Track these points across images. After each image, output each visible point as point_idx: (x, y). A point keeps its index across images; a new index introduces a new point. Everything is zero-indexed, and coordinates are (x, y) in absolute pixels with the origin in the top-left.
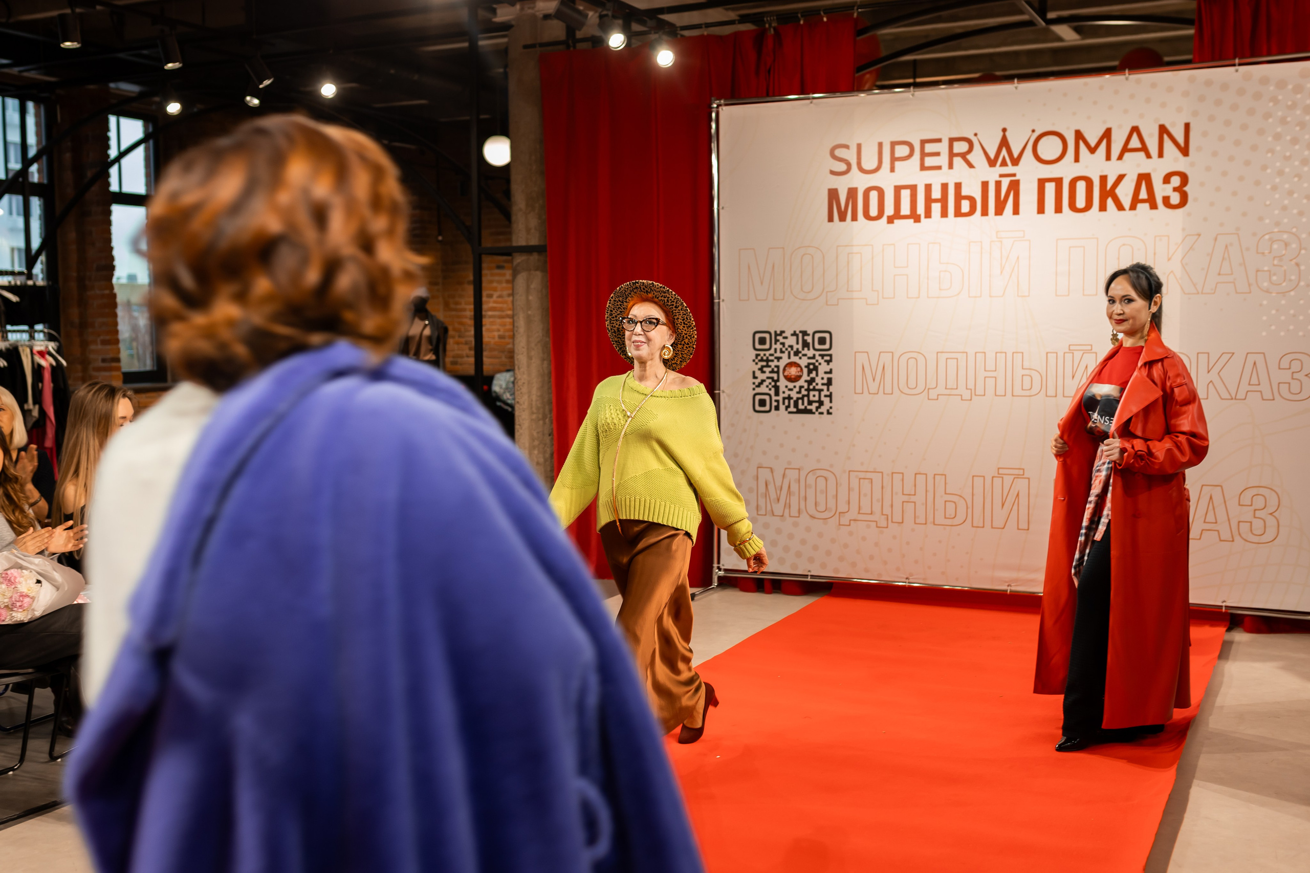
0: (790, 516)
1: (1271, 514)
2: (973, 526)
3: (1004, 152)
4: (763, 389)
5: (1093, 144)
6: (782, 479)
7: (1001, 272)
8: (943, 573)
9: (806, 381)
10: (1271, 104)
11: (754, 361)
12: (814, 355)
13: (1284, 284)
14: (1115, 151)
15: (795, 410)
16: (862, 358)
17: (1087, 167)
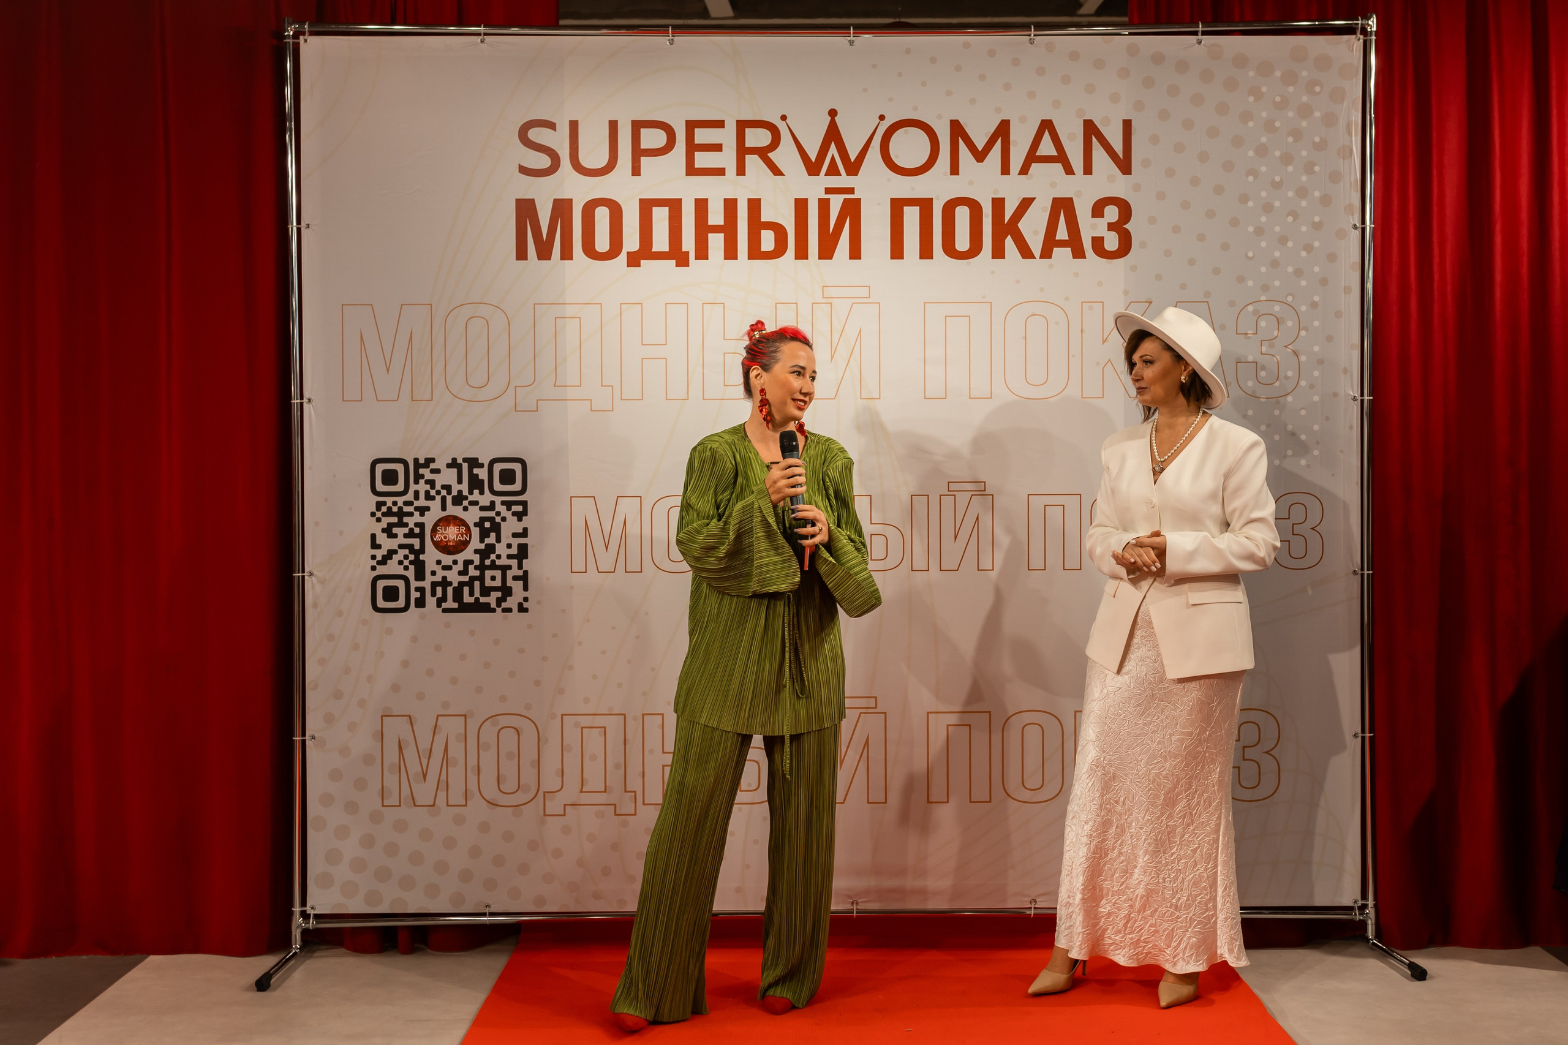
0: (448, 805)
1: (1267, 752)
3: (833, 150)
4: (393, 567)
5: (980, 145)
6: (432, 734)
7: (832, 358)
9: (476, 551)
10: (1251, 99)
11: (373, 514)
12: (493, 503)
13: (1277, 384)
14: (1016, 162)
15: (456, 605)
16: (583, 509)
17: (971, 183)
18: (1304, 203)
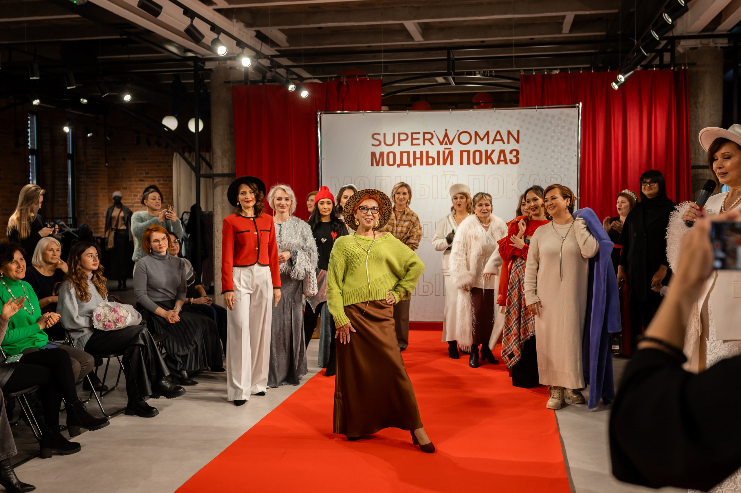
2: (435, 295)
3: (446, 139)
5: (482, 137)
8: (423, 316)
10: (550, 124)
17: (480, 146)
18: (563, 150)
